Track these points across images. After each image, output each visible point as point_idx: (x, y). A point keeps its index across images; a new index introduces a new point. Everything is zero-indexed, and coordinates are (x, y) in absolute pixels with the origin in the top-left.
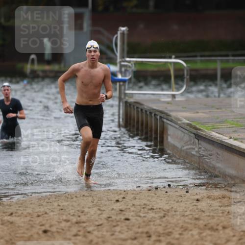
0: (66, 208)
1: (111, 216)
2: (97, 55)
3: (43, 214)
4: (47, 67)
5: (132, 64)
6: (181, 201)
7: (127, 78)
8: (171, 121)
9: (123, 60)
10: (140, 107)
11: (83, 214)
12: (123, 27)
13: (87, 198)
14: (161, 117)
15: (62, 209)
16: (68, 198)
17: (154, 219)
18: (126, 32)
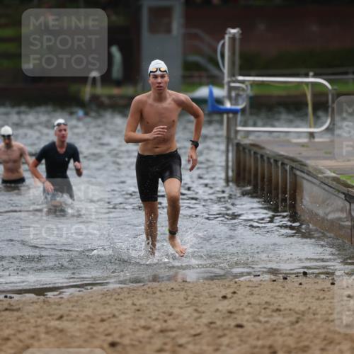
0: (144, 308)
1: (214, 321)
2: (166, 82)
3: (109, 318)
4: (115, 91)
5: (247, 86)
6: (324, 298)
7: (240, 107)
8: (309, 173)
9: (234, 79)
10: (260, 152)
11: (171, 317)
12: (234, 28)
13: (178, 292)
14: (292, 168)
15: (138, 310)
16: (147, 292)
17: (281, 326)
18: (238, 36)
